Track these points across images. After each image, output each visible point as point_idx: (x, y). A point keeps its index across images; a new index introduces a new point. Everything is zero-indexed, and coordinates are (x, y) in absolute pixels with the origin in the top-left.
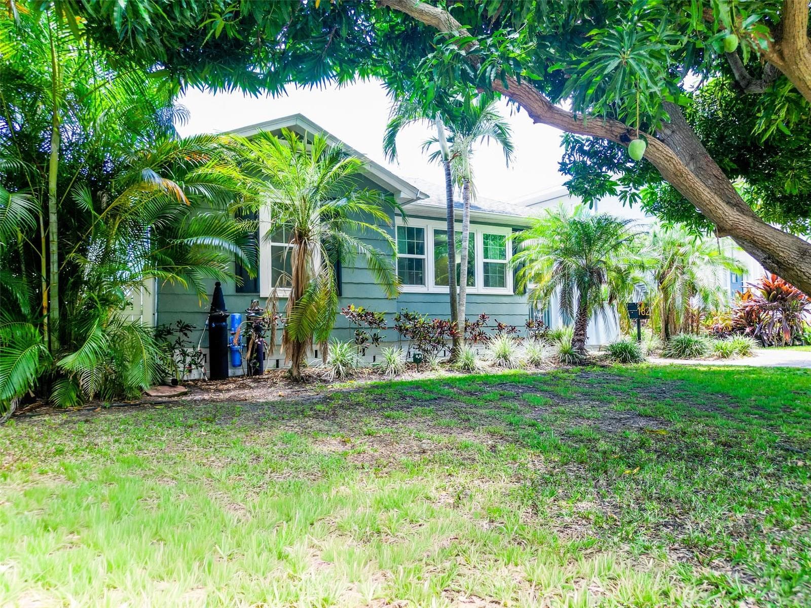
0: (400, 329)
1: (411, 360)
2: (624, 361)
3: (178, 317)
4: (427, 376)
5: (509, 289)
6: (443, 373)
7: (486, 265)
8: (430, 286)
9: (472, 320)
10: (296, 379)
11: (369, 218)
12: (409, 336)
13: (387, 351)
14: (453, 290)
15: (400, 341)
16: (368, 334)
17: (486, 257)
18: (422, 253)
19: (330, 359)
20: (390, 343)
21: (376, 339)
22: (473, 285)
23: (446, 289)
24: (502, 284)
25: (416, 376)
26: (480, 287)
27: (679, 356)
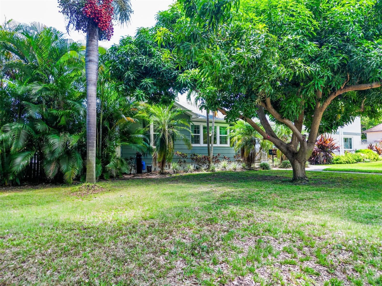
0: (192, 159)
1: (195, 168)
2: (263, 169)
3: (130, 156)
4: (200, 173)
5: (228, 145)
6: (205, 172)
7: (220, 137)
8: (202, 144)
9: (215, 155)
10: (162, 173)
11: (183, 125)
12: (195, 161)
13: (188, 165)
14: (209, 145)
15: (192, 162)
16: (182, 160)
17: (220, 134)
18: (199, 133)
19: (171, 168)
20: (189, 163)
21: (185, 162)
22: (216, 143)
23: (206, 145)
24: (226, 143)
25: (197, 173)
26: (218, 144)
27: (284, 168)
